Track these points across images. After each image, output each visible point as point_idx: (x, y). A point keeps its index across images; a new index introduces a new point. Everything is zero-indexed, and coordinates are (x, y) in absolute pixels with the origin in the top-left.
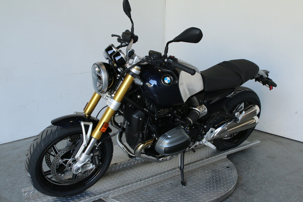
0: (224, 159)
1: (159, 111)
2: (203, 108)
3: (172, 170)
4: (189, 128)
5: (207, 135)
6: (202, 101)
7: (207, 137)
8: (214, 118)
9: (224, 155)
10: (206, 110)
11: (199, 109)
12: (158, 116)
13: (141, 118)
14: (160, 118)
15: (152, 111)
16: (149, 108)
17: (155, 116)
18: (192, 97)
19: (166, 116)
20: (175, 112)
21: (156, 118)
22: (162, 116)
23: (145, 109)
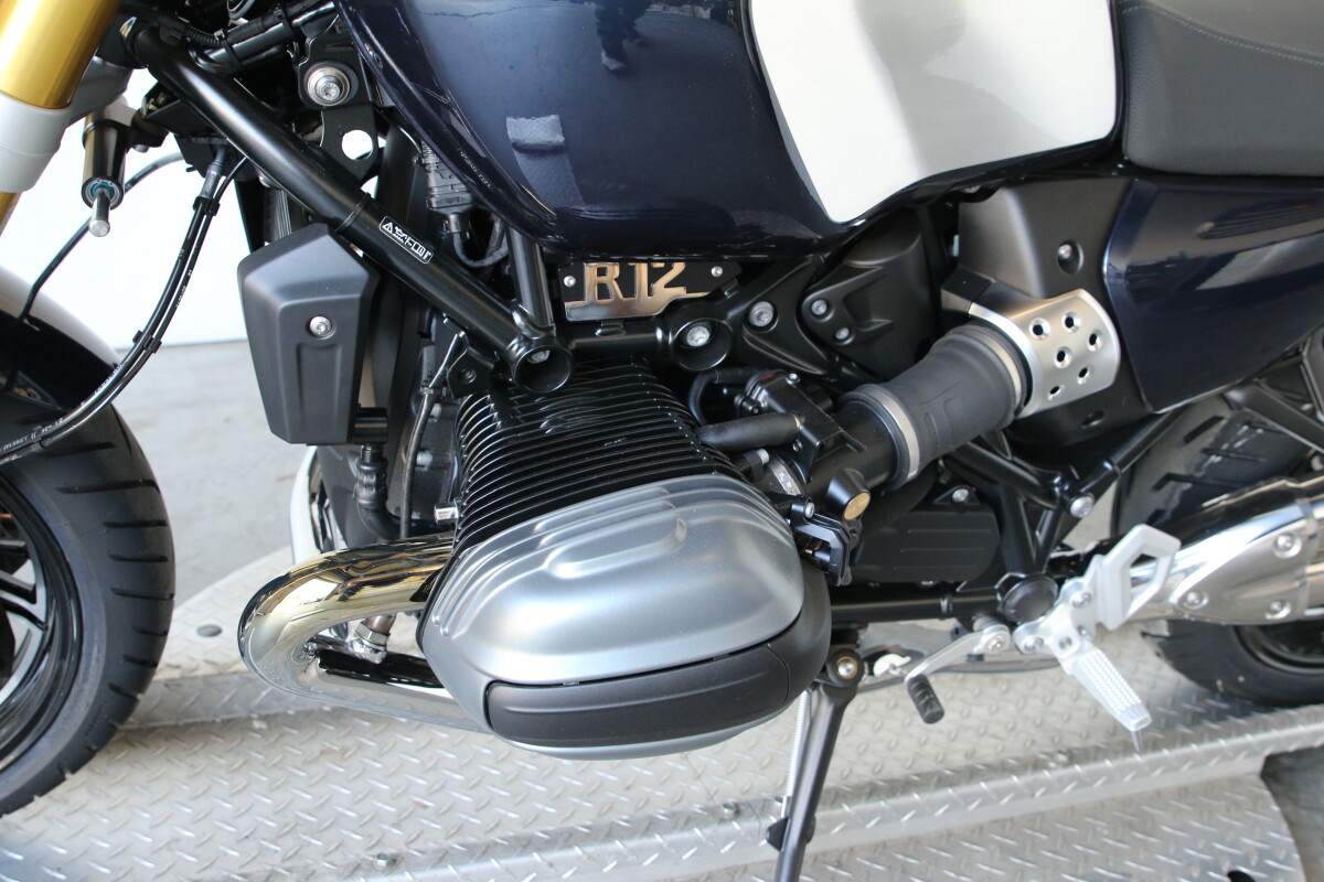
0: (1235, 782)
1: (569, 281)
2: (1069, 323)
3: (722, 821)
4: (864, 500)
5: (1093, 583)
6: (1075, 253)
7: (1089, 598)
8: (1207, 439)
9: (1238, 750)
10: (1110, 350)
11: (1031, 328)
12: (552, 328)
13: (324, 320)
14: (573, 345)
15: (489, 266)
16: (456, 224)
17: (517, 318)
18: (986, 194)
19: (651, 335)
20: (757, 309)
21: (515, 341)
22: (605, 330)
23: (394, 231)
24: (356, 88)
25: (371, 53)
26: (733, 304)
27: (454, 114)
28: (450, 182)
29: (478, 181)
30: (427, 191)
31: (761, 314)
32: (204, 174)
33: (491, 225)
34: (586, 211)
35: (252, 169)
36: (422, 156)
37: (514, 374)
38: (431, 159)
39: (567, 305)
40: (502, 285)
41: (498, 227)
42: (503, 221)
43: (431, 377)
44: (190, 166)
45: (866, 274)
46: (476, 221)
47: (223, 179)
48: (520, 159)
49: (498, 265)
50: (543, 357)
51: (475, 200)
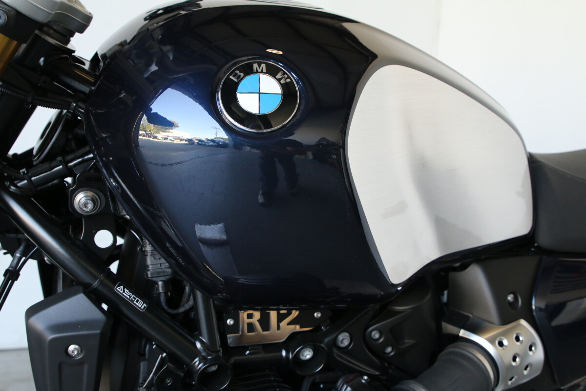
1: (230, 322)
10: (538, 355)
11: (497, 343)
12: (219, 351)
13: (77, 347)
14: (233, 360)
15: (182, 313)
16: (162, 287)
17: (198, 345)
18: (464, 267)
19: (279, 354)
20: (341, 337)
21: (197, 359)
22: (252, 351)
23: (124, 291)
24: (103, 205)
25: (114, 184)
26: (327, 334)
27: (165, 222)
28: (159, 262)
29: (177, 261)
30: (146, 267)
31: (343, 339)
32: (13, 255)
33: (184, 288)
34: (242, 280)
35: (41, 253)
36: (143, 246)
37: (196, 379)
38: (148, 248)
39: (228, 336)
40: (190, 325)
41: (187, 288)
42: (191, 286)
43: (145, 381)
44: (5, 251)
45: (402, 314)
46: (174, 285)
47: (24, 258)
48: (203, 248)
49: (187, 312)
50: (214, 368)
51: (174, 273)
